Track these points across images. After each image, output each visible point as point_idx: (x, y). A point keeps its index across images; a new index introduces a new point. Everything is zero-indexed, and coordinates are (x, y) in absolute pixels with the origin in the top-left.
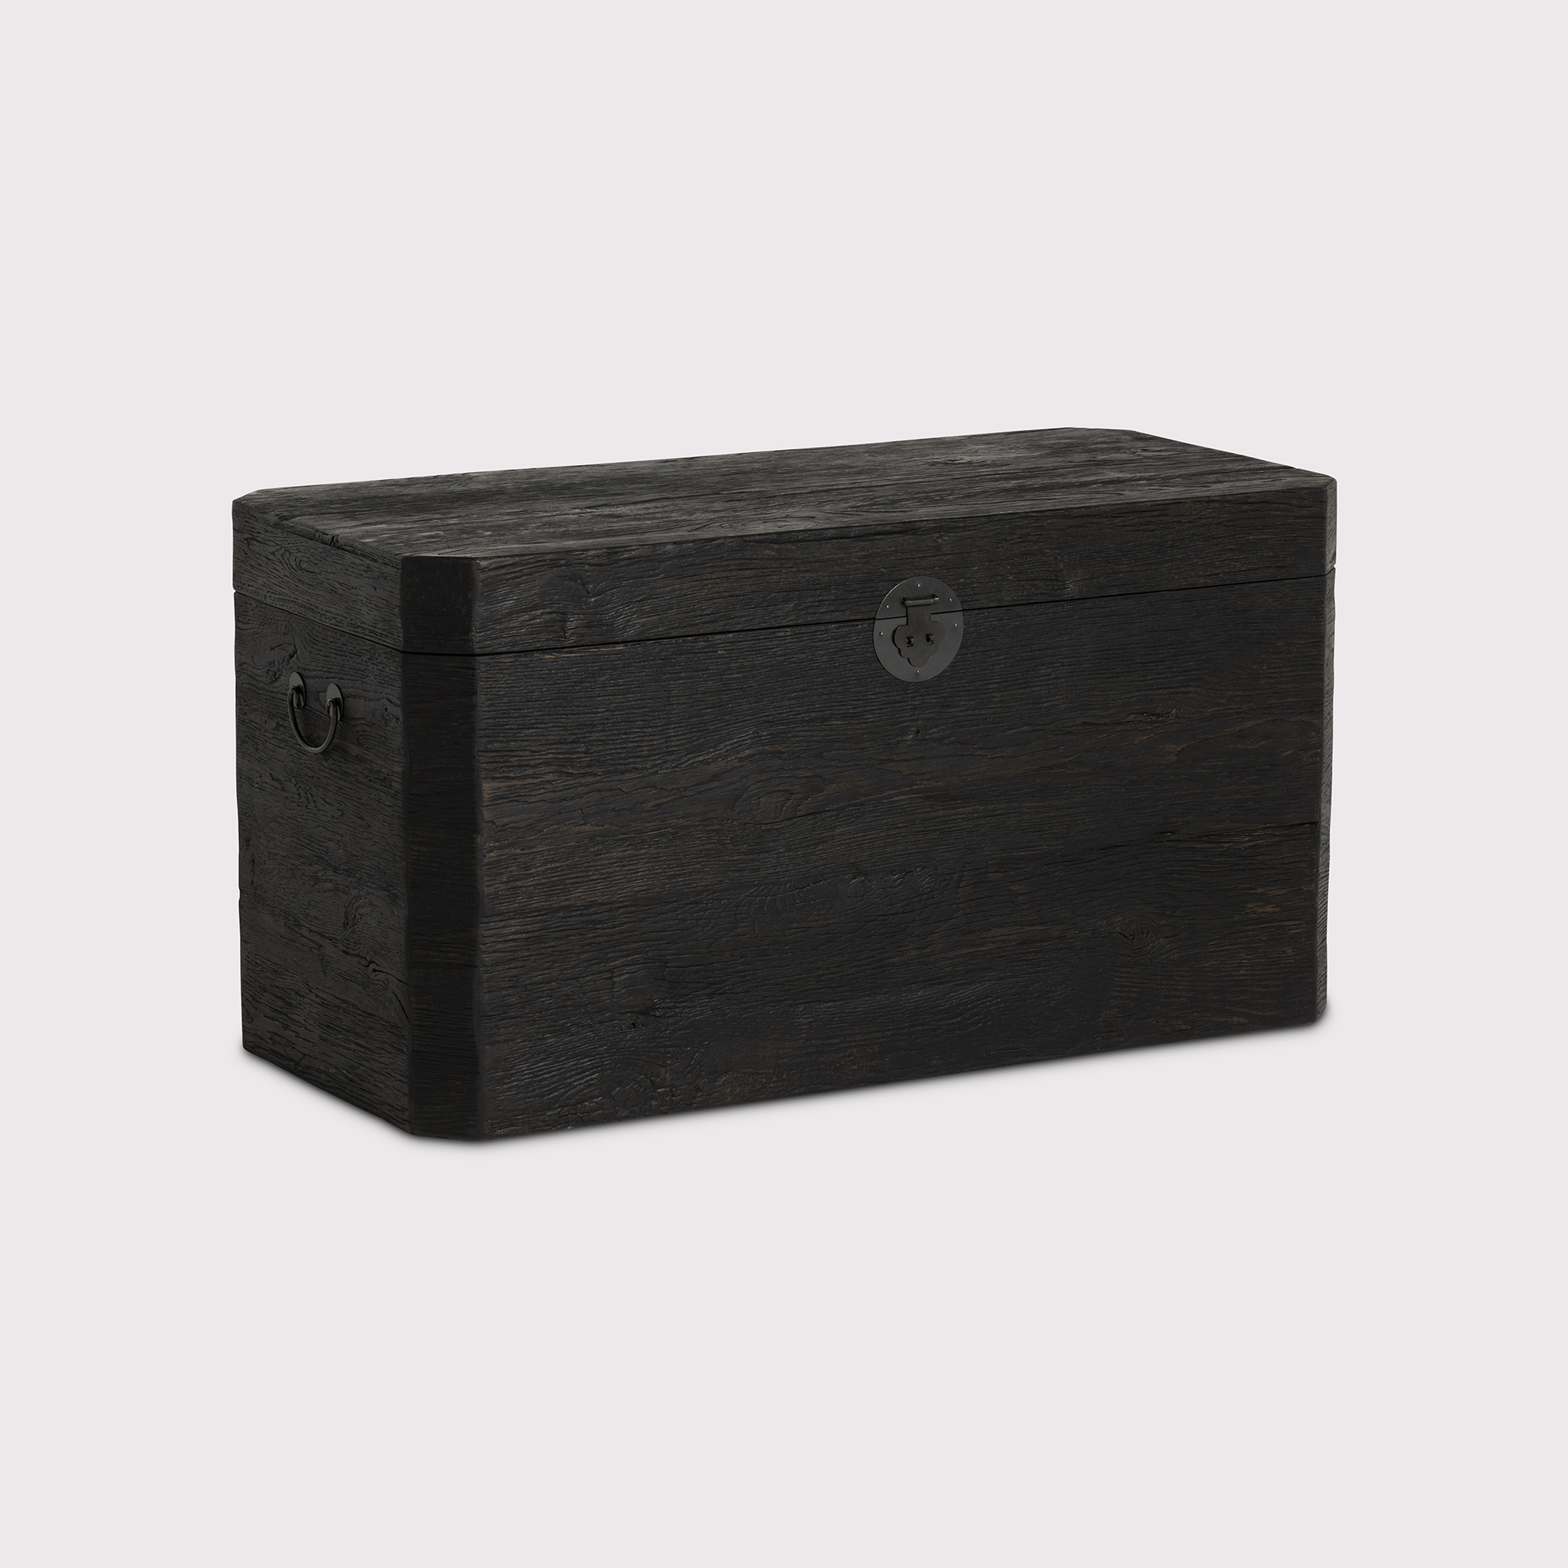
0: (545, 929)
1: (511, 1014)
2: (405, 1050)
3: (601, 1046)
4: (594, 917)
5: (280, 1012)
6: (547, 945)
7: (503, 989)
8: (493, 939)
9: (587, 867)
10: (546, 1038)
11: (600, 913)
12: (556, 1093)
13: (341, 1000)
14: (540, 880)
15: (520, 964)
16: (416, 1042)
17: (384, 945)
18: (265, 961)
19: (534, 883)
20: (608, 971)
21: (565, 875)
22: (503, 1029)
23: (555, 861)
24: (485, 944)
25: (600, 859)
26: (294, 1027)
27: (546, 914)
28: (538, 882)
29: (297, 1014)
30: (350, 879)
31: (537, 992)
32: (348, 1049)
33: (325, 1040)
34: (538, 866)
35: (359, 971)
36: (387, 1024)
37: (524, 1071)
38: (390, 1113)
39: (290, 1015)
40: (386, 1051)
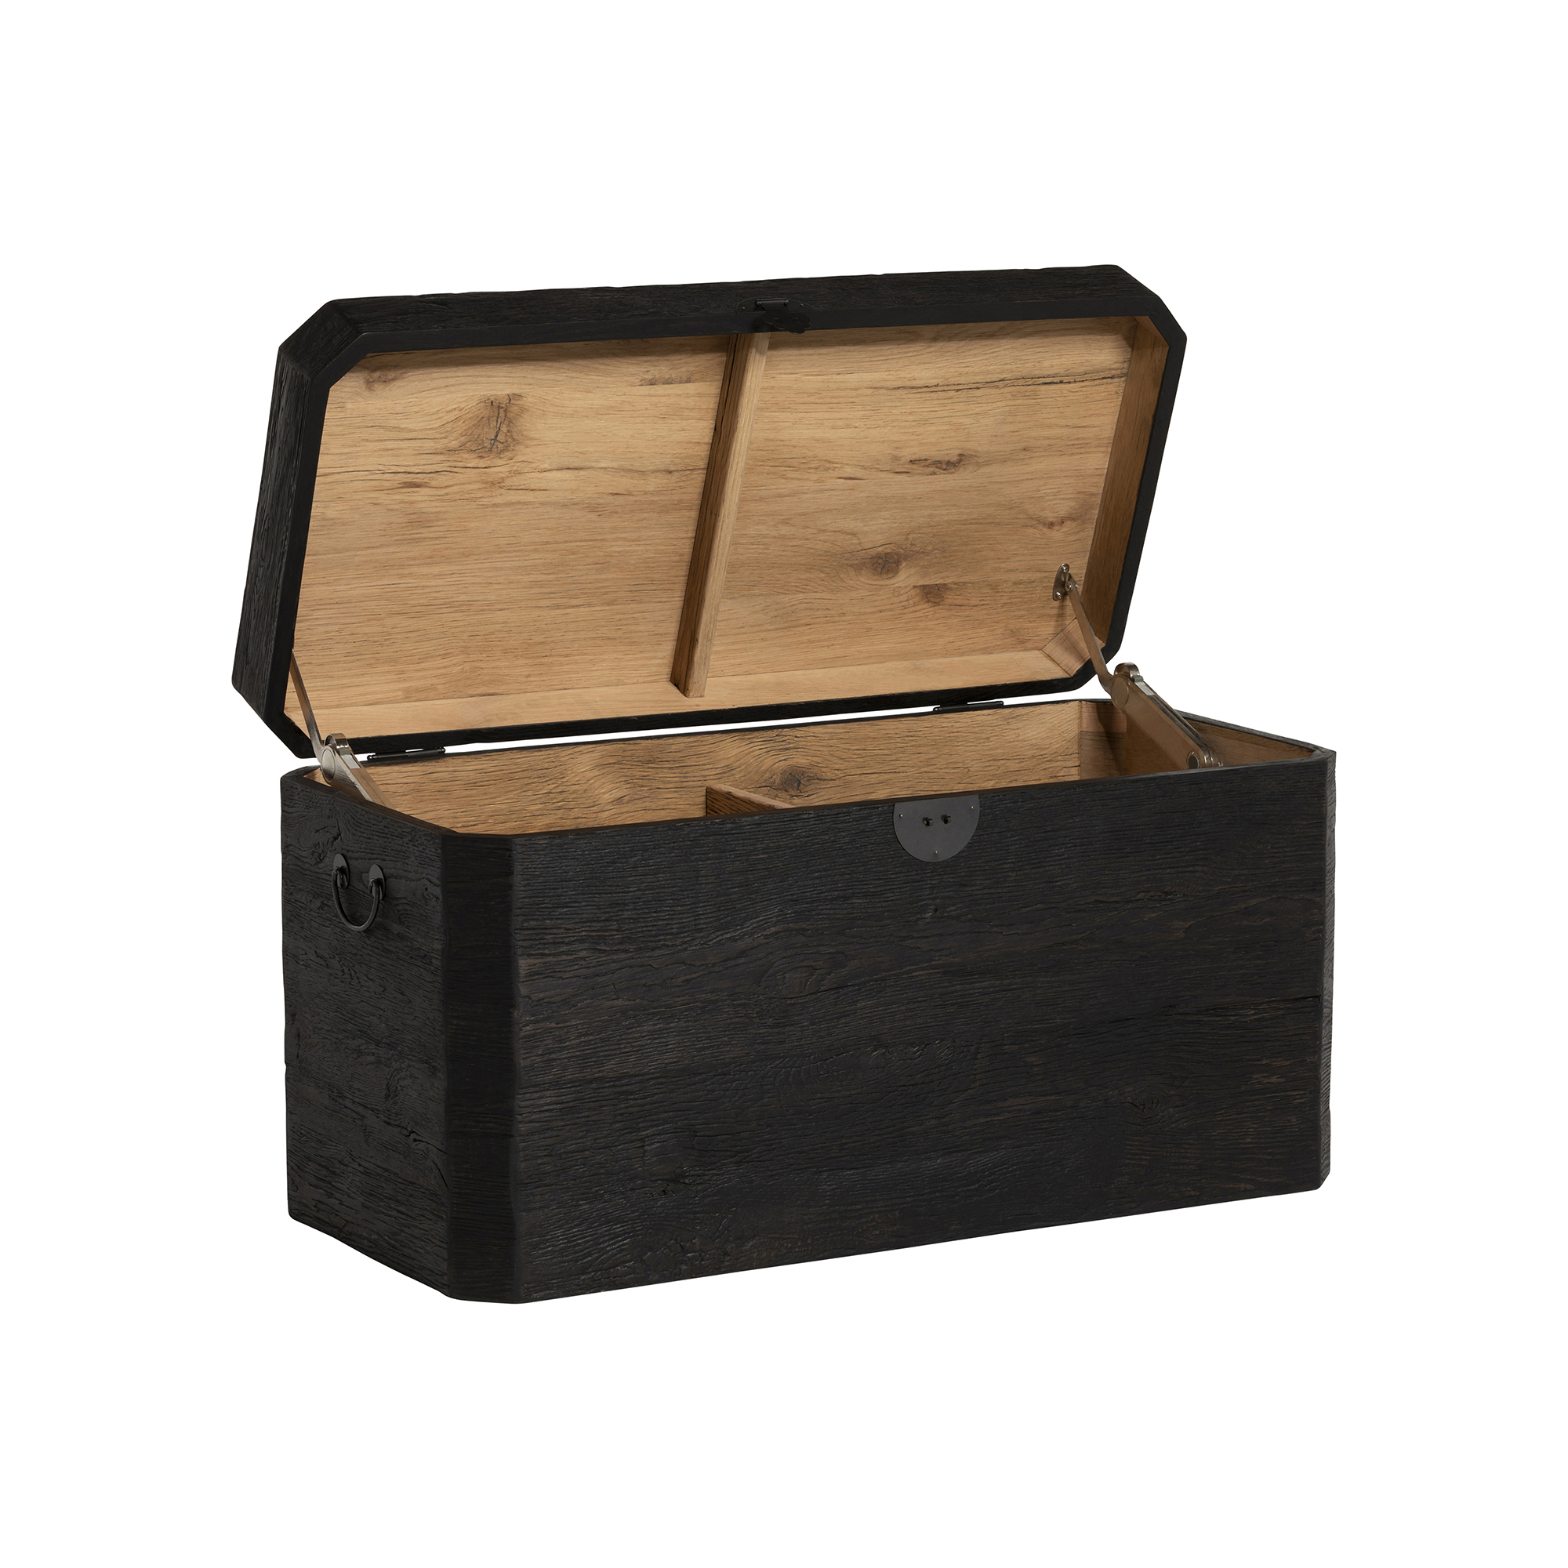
0: (579, 1100)
1: (546, 1181)
2: (444, 1216)
3: (633, 1212)
4: (625, 1088)
5: (325, 1180)
6: (581, 1115)
7: (539, 1157)
8: (529, 1110)
9: (620, 1040)
10: (580, 1205)
11: (632, 1084)
12: (590, 1258)
13: (383, 1168)
14: (574, 1052)
15: (555, 1133)
16: (455, 1209)
17: (423, 1116)
18: (310, 1131)
19: (569, 1055)
20: (639, 1140)
21: (598, 1047)
22: (539, 1196)
23: (589, 1035)
24: (521, 1115)
25: (631, 1033)
26: (338, 1195)
27: (580, 1086)
28: (572, 1054)
29: (340, 1182)
30: (392, 1052)
31: (572, 1161)
32: (389, 1216)
33: (368, 1208)
34: (572, 1040)
35: (400, 1140)
36: (428, 1192)
37: (558, 1237)
38: (429, 1278)
39: (333, 1183)
40: (426, 1218)
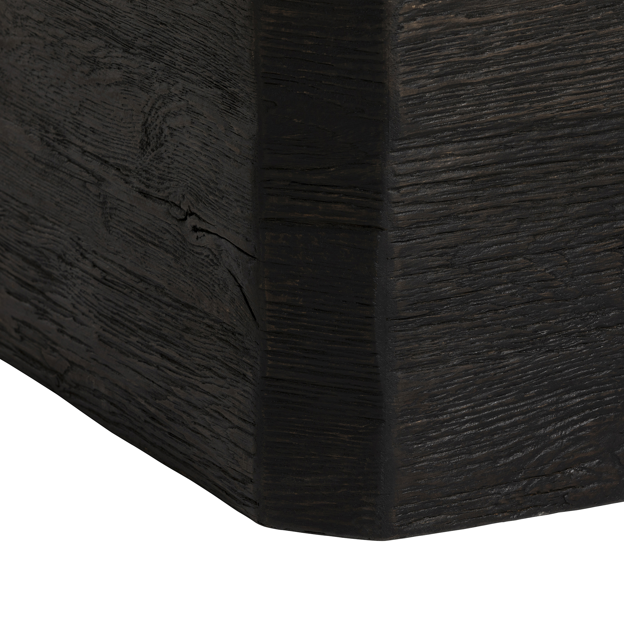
0: (506, 162)
1: (442, 314)
2: (249, 374)
3: (600, 370)
4: (593, 139)
5: (33, 287)
6: (510, 190)
7: (430, 269)
8: (413, 180)
9: (584, 49)
10: (504, 357)
11: (604, 132)
12: (520, 455)
13: (135, 275)
14: (500, 71)
15: (460, 224)
16: (270, 362)
17: (212, 185)
18: (8, 199)
19: (489, 77)
20: (616, 236)
21: (544, 62)
22: (429, 342)
23: (527, 38)
24: (398, 189)
25: (606, 35)
26: (55, 316)
27: (509, 134)
28: (496, 75)
29: (60, 294)
30: (153, 64)
31: (490, 275)
32: (146, 362)
33: (107, 343)
34: (496, 47)
35: (167, 227)
36: (217, 326)
37: (463, 416)
38: (220, 484)
39: (48, 294)
40: (215, 373)
